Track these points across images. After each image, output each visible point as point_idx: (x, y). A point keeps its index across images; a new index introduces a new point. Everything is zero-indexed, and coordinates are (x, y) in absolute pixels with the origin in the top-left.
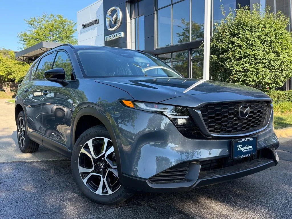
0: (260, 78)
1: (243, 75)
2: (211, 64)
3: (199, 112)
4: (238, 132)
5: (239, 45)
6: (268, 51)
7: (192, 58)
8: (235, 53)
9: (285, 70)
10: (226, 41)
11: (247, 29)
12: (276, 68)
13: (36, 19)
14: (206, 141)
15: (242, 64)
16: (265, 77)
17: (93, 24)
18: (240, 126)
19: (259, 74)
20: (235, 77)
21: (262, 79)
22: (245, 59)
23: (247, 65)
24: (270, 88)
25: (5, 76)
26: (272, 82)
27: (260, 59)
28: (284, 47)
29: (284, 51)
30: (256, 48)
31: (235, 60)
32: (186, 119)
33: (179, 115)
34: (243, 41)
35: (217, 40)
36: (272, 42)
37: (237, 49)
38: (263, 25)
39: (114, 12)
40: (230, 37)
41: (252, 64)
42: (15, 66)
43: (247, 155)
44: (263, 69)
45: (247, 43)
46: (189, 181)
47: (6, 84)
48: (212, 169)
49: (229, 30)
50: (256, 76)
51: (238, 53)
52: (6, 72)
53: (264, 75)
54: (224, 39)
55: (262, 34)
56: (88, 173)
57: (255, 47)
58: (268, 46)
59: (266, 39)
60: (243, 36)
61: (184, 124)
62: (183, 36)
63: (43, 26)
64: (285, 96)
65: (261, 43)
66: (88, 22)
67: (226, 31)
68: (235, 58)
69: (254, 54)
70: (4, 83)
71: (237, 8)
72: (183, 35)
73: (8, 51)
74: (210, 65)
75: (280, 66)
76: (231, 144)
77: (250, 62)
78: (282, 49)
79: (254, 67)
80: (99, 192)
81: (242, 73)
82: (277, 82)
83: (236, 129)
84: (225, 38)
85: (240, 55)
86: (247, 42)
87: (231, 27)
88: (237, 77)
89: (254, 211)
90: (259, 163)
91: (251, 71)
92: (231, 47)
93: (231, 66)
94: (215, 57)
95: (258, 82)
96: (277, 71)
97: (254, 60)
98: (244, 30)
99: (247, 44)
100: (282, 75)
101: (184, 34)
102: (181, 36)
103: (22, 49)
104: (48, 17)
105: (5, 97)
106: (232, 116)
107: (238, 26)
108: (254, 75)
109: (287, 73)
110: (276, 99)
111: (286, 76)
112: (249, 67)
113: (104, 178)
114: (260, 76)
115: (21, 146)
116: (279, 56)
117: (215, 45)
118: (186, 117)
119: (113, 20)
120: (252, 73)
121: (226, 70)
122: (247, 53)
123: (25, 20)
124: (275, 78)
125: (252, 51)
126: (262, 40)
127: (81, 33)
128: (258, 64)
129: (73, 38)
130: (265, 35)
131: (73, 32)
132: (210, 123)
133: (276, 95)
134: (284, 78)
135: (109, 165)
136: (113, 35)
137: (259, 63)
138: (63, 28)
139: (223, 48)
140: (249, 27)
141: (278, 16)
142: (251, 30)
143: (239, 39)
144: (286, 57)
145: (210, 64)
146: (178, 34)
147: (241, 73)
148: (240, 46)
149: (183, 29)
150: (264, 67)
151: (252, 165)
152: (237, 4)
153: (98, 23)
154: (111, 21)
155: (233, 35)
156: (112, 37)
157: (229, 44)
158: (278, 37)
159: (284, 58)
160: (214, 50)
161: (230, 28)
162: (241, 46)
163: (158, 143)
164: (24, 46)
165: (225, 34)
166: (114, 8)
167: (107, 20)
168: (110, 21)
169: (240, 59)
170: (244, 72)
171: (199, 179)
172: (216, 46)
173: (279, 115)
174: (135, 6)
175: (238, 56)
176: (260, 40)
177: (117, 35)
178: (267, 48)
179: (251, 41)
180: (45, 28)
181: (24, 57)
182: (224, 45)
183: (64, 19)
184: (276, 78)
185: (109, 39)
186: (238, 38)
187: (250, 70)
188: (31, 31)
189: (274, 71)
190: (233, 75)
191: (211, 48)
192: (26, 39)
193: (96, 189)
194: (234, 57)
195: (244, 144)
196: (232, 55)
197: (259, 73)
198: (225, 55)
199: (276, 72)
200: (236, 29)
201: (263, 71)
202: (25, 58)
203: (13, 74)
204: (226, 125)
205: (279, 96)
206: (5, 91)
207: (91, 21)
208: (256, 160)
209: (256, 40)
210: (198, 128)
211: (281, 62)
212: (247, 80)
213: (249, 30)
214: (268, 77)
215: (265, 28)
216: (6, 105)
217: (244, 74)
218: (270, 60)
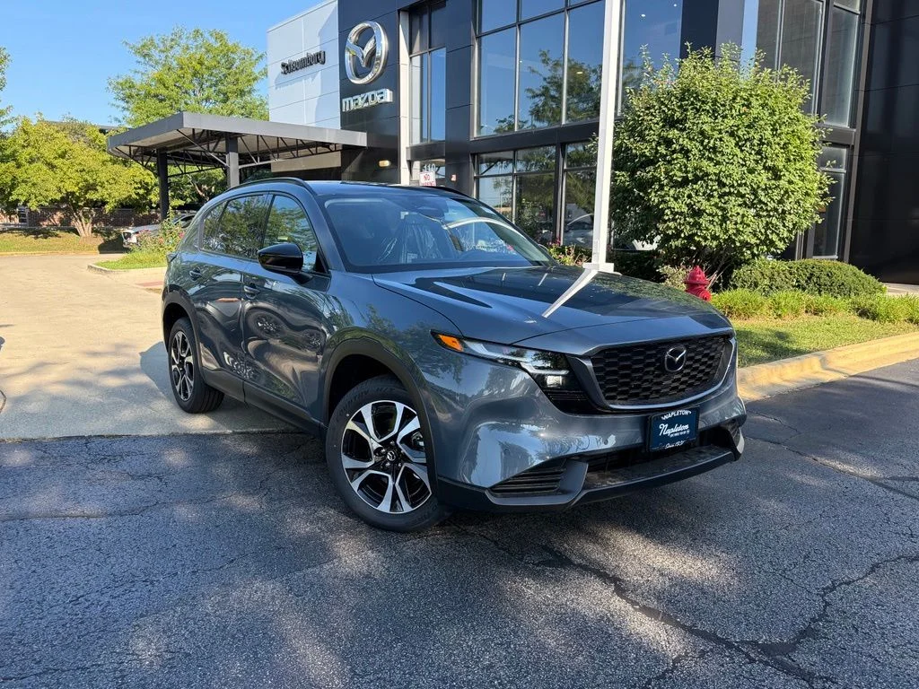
0: (730, 232)
1: (689, 223)
2: (615, 191)
3: (589, 364)
4: (662, 398)
5: (682, 149)
6: (752, 165)
7: (565, 168)
8: (672, 170)
9: (792, 212)
10: (652, 136)
11: (703, 110)
12: (769, 209)
13: (156, 42)
14: (599, 417)
15: (689, 197)
16: (741, 229)
17: (311, 64)
18: (667, 386)
19: (728, 222)
20: (670, 228)
21: (734, 234)
22: (696, 183)
23: (700, 199)
24: (754, 255)
25: (77, 194)
26: (758, 242)
27: (733, 186)
28: (792, 157)
29: (792, 167)
30: (724, 158)
31: (672, 187)
32: (562, 376)
33: (548, 368)
34: (693, 139)
35: (632, 131)
36: (764, 144)
37: (677, 158)
38: (744, 99)
39: (366, 35)
40: (663, 126)
41: (713, 196)
42: (105, 167)
43: (678, 444)
44: (739, 211)
45: (702, 145)
46: (564, 492)
47: (81, 214)
48: (609, 470)
49: (660, 108)
50: (721, 225)
51: (680, 170)
52: (81, 184)
53: (741, 223)
54: (647, 132)
55: (740, 122)
56: (361, 471)
57: (723, 155)
58: (753, 152)
59: (750, 136)
60: (695, 127)
61: (558, 385)
62: (543, 98)
63: (175, 63)
64: (788, 275)
65: (737, 144)
66: (297, 58)
67: (652, 110)
68: (671, 180)
69: (717, 172)
70: (75, 211)
71: (684, 55)
72: (542, 95)
73: (82, 127)
74: (611, 195)
75: (780, 202)
76: (647, 423)
77: (708, 192)
78: (788, 160)
79: (716, 205)
80: (385, 506)
81: (687, 219)
82: (772, 242)
83: (657, 391)
84: (651, 129)
85: (685, 175)
86: (702, 142)
87: (666, 102)
88: (676, 228)
89: (687, 550)
90: (702, 456)
91: (709, 215)
92: (664, 152)
93: (662, 201)
94: (623, 176)
95: (725, 240)
96: (771, 214)
97: (717, 187)
98: (698, 111)
99: (701, 148)
100: (784, 226)
101: (545, 92)
102: (537, 96)
103: (119, 121)
104: (187, 38)
105: (81, 249)
106: (653, 360)
107: (682, 99)
108: (715, 223)
109: (796, 219)
110: (767, 282)
111: (794, 228)
112: (705, 205)
113: (394, 480)
114: (730, 225)
115: (182, 397)
116: (777, 177)
117: (624, 145)
118: (563, 372)
119: (365, 55)
120: (711, 219)
121: (648, 208)
122: (701, 171)
123: (126, 43)
124: (766, 232)
125: (715, 166)
126: (739, 137)
127: (278, 85)
128: (726, 198)
129: (255, 95)
130: (748, 126)
131: (255, 79)
132: (608, 382)
133: (768, 273)
134: (788, 231)
135: (404, 455)
136: (362, 95)
137: (730, 194)
138: (229, 69)
139: (643, 155)
140: (710, 104)
141: (783, 77)
142: (714, 111)
143: (684, 133)
144: (796, 180)
145: (611, 192)
146: (528, 90)
147: (685, 218)
148: (686, 152)
149: (545, 79)
150: (740, 205)
151: (688, 461)
152: (683, 41)
153: (323, 63)
154: (358, 59)
155: (670, 122)
156: (359, 102)
157: (659, 144)
158: (779, 132)
159: (790, 182)
160: (622, 159)
161: (663, 103)
162: (688, 151)
163: (503, 422)
164: (127, 113)
165: (651, 120)
166: (366, 25)
167: (347, 55)
168: (355, 57)
169: (685, 182)
170: (692, 216)
171: (584, 488)
172: (628, 149)
173: (770, 324)
174: (421, 22)
175: (679, 176)
176: (735, 139)
177: (373, 96)
178: (752, 157)
179: (712, 141)
180: (182, 68)
181: (130, 146)
182: (646, 148)
183: (230, 44)
184: (769, 232)
185: (353, 106)
186: (682, 130)
187: (707, 211)
188: (144, 75)
189: (765, 213)
190: (665, 221)
191: (615, 153)
192: (131, 96)
193: (379, 500)
194: (670, 178)
195: (671, 423)
196: (666, 173)
197: (729, 219)
198: (649, 171)
199: (769, 216)
200: (679, 107)
201: (738, 214)
202: (132, 148)
203: (98, 188)
204: (637, 387)
205: (773, 275)
206: (77, 233)
207: (304, 56)
208: (696, 449)
209: (726, 137)
210: (586, 393)
211: (782, 192)
212: (699, 236)
213: (708, 112)
214: (749, 229)
215: (748, 106)
216: (92, 274)
217: (691, 220)
218: (755, 187)
